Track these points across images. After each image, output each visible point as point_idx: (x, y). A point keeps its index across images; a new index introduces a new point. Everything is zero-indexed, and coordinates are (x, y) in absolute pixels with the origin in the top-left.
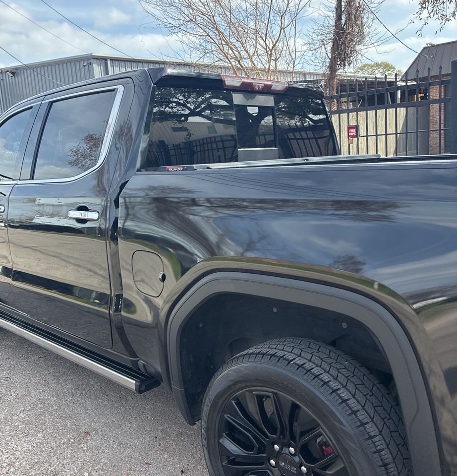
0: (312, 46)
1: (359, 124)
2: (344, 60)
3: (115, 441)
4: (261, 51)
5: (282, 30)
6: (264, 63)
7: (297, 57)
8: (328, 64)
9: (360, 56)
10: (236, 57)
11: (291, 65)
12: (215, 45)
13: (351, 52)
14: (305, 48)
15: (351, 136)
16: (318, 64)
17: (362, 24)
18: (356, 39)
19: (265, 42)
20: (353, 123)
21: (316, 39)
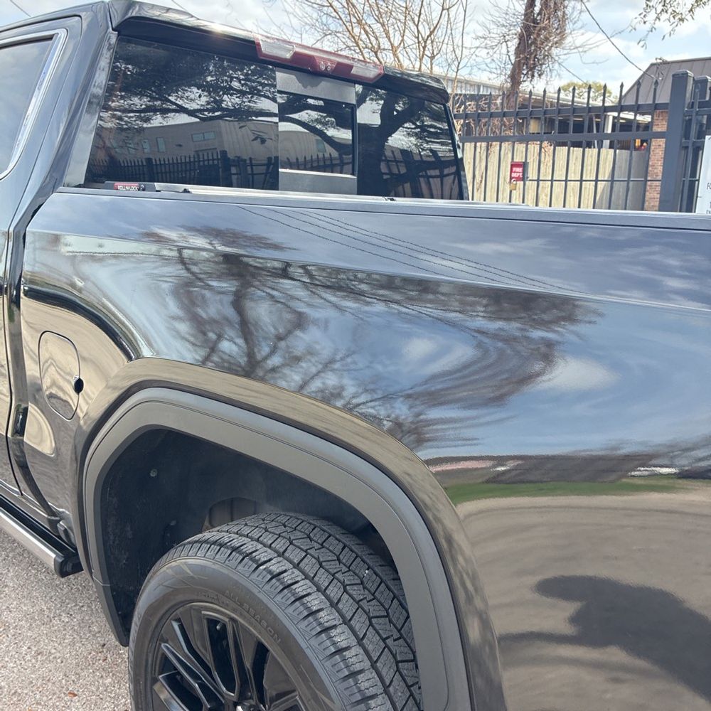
0: (489, 42)
1: (528, 161)
2: (532, 69)
3: (33, 647)
4: (409, 40)
5: (445, 12)
6: (412, 59)
7: (463, 56)
8: (509, 73)
9: (556, 66)
10: (373, 47)
11: (454, 67)
12: (341, 22)
13: (544, 58)
14: (477, 43)
15: (514, 178)
16: (494, 71)
17: (564, 16)
18: (554, 39)
19: (417, 26)
20: (519, 158)
21: (495, 31)
